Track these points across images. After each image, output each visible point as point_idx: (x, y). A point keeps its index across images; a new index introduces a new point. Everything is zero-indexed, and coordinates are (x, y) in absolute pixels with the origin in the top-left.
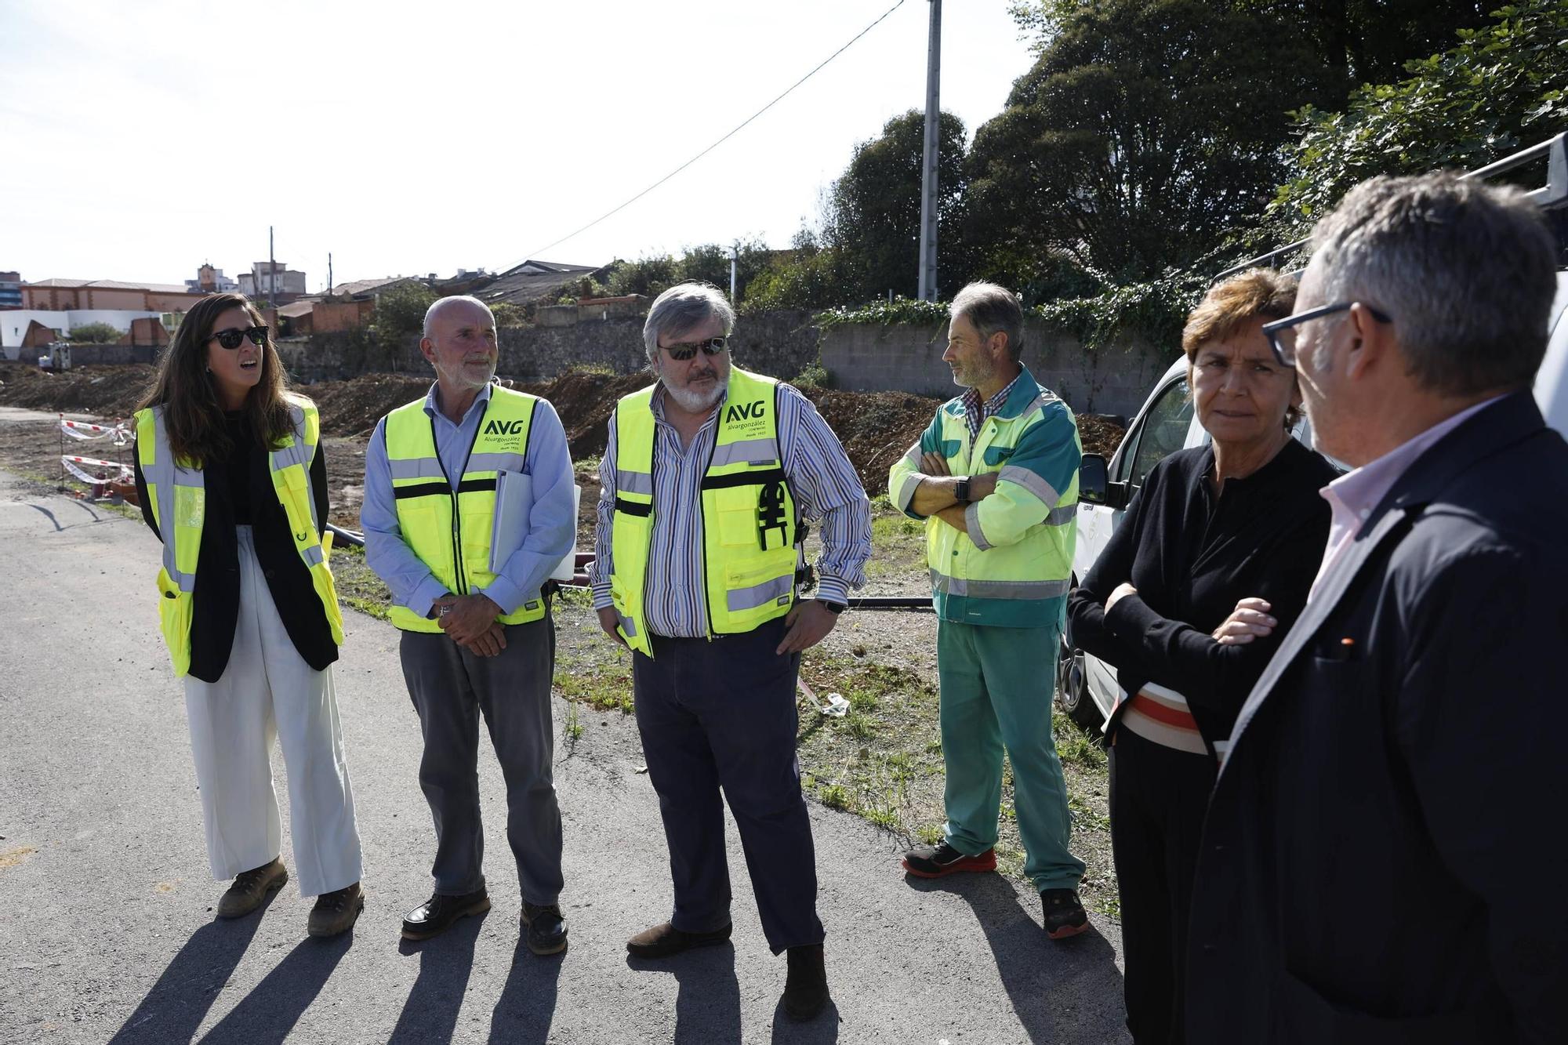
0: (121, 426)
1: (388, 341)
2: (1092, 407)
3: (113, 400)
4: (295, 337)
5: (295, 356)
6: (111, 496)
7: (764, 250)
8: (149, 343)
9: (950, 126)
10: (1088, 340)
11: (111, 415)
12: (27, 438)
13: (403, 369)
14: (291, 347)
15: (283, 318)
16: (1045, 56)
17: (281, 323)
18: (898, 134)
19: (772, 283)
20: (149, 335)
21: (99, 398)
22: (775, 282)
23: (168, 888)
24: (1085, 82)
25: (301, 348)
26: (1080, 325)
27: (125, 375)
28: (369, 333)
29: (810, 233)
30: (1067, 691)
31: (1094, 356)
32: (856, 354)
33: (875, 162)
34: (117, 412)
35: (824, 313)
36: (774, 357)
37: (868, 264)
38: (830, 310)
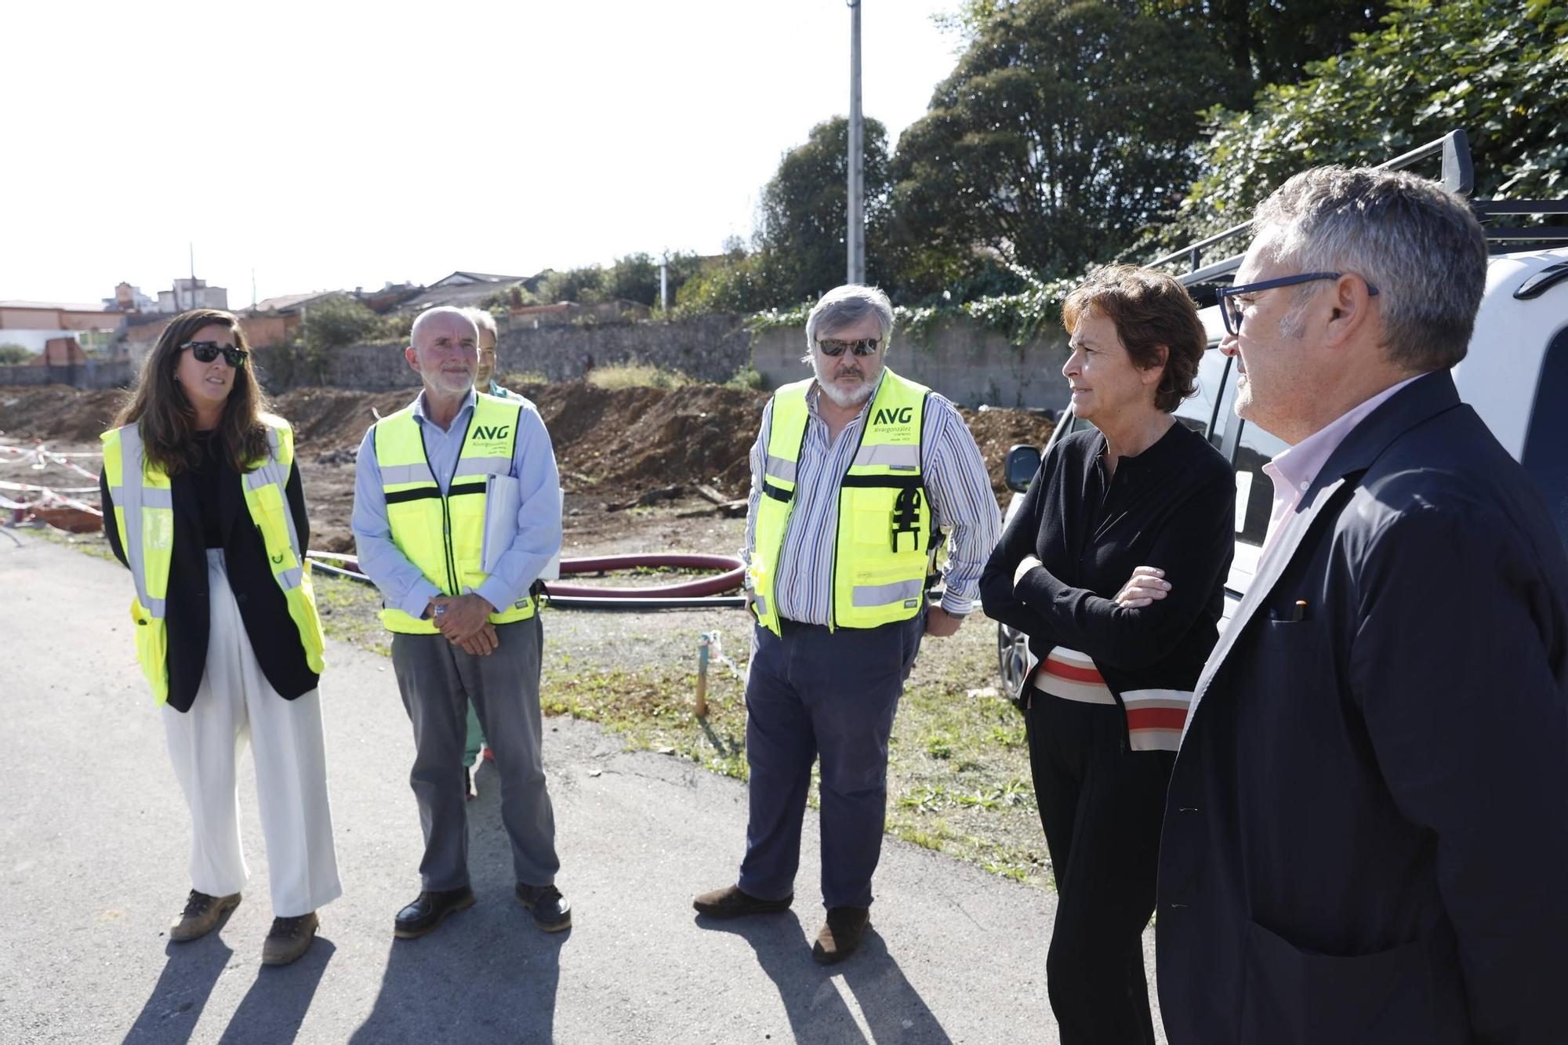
0: (41, 448)
1: (317, 355)
2: (1022, 401)
3: (29, 422)
6: (33, 520)
7: (693, 255)
8: (64, 363)
9: (873, 130)
10: (1015, 336)
11: (29, 437)
13: (331, 383)
16: (964, 60)
18: (823, 138)
19: (702, 288)
20: (65, 355)
21: (15, 419)
22: (706, 286)
23: (116, 916)
24: (1004, 86)
26: (1007, 322)
27: (41, 398)
28: (297, 349)
29: (738, 238)
30: (1010, 678)
31: (1022, 353)
32: (788, 356)
33: (800, 167)
34: (37, 434)
35: (755, 317)
36: (706, 361)
37: (798, 267)
38: (761, 313)
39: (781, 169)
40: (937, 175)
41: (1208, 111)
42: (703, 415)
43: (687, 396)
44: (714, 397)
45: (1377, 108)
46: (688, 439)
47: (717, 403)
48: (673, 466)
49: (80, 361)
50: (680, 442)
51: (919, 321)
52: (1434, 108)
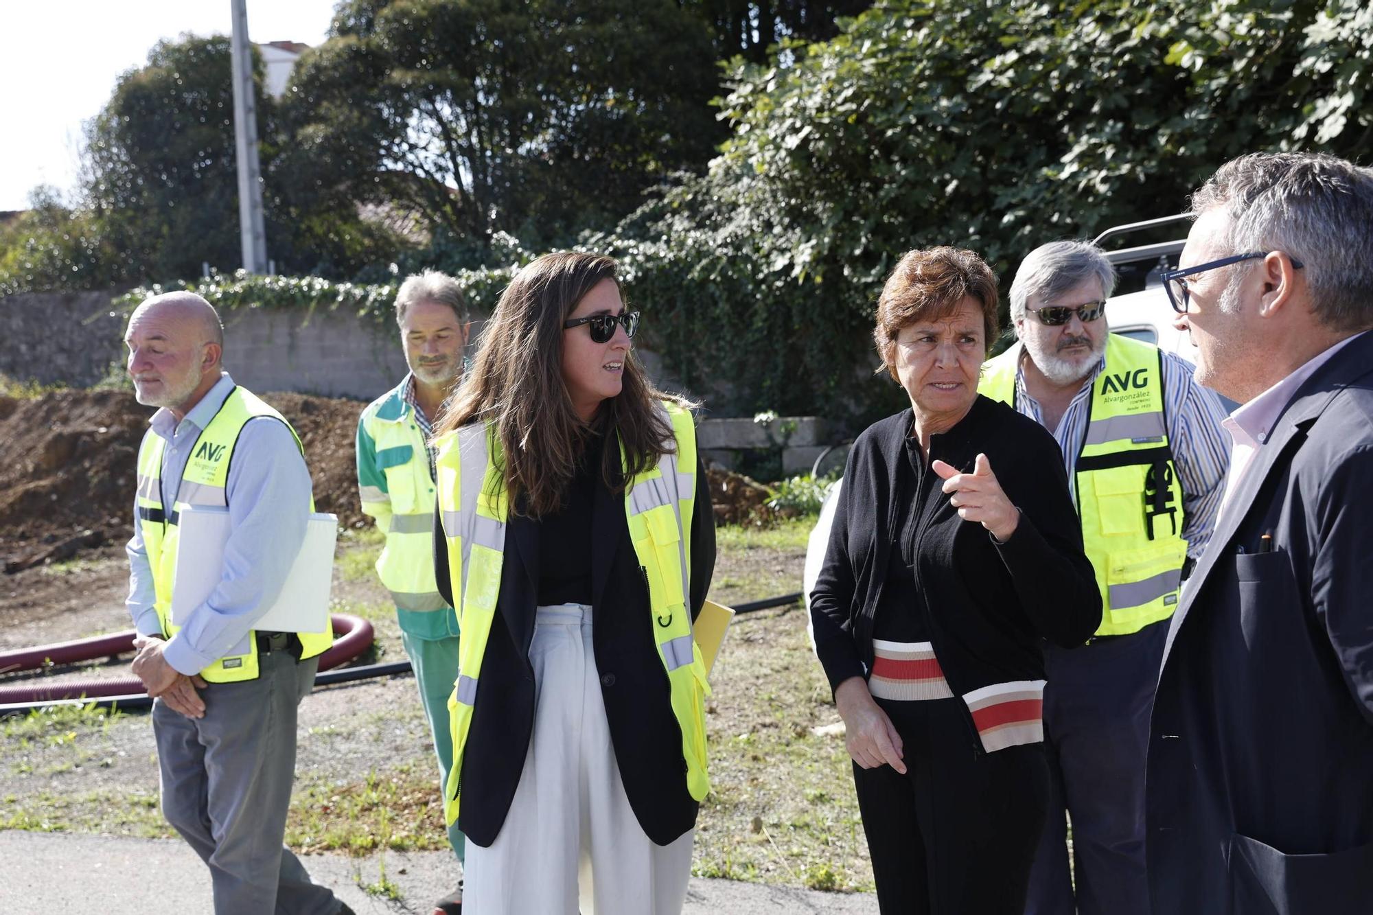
33: (148, 98)
35: (128, 296)
36: (28, 358)
37: (165, 230)
38: (137, 291)
39: (116, 98)
40: (360, 119)
41: (730, 62)
42: (103, 430)
43: (64, 404)
44: (111, 406)
45: (922, 71)
46: (87, 464)
47: (119, 413)
48: (72, 504)
50: (75, 469)
51: (375, 300)
52: (986, 77)
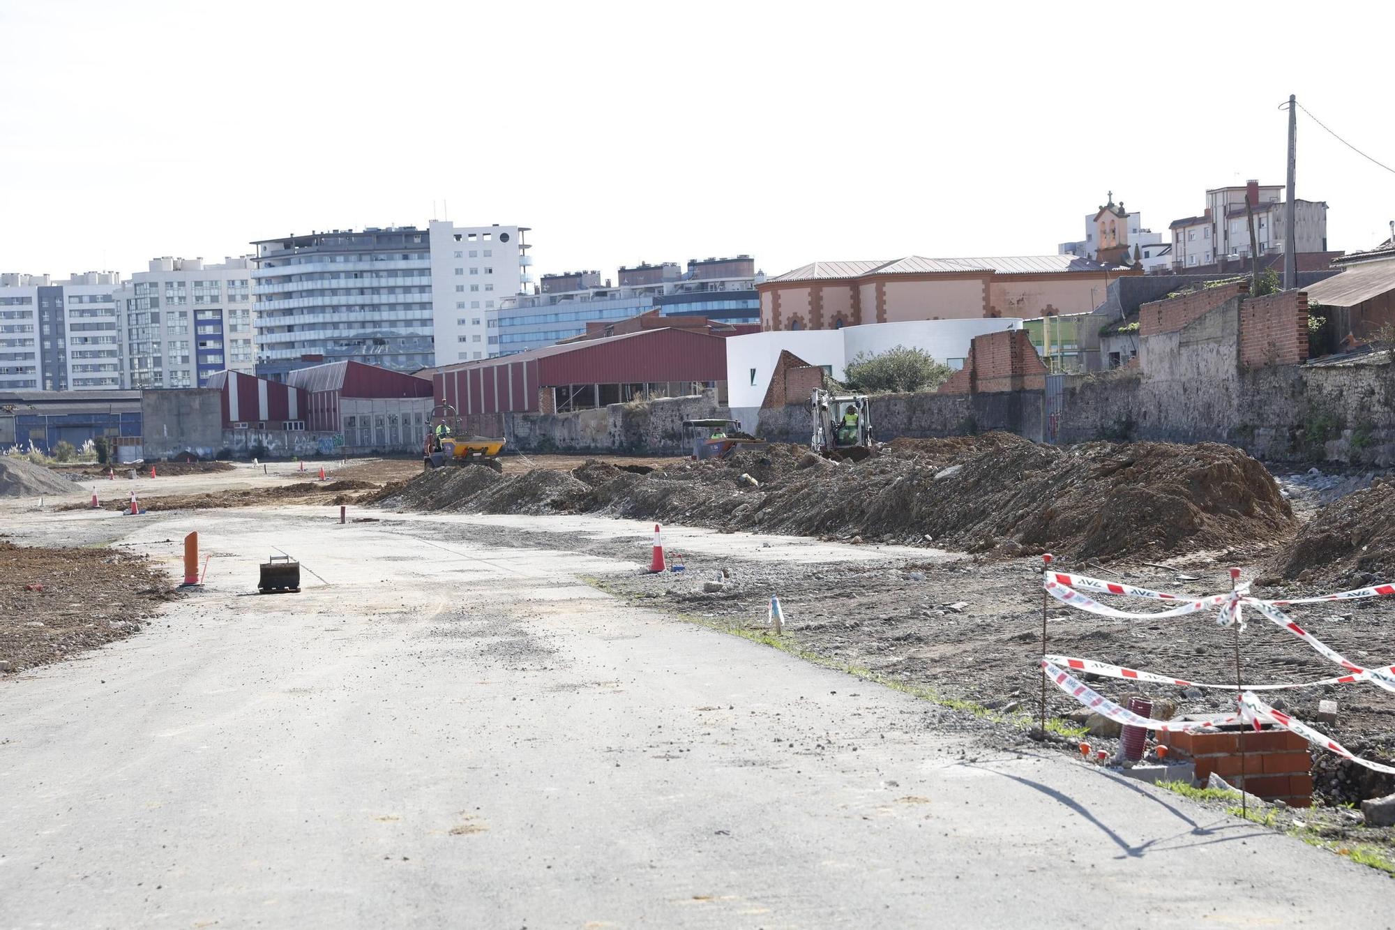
3: (984, 514)
4: (1351, 354)
5: (1353, 400)
6: (1161, 756)
8: (1006, 386)
11: (983, 549)
12: (853, 603)
14: (1344, 379)
15: (1318, 311)
17: (1313, 323)
20: (1007, 370)
21: (952, 511)
25: (1368, 379)
27: (1003, 460)
34: (1000, 542)
49: (1033, 382)
